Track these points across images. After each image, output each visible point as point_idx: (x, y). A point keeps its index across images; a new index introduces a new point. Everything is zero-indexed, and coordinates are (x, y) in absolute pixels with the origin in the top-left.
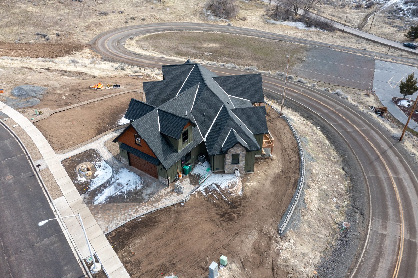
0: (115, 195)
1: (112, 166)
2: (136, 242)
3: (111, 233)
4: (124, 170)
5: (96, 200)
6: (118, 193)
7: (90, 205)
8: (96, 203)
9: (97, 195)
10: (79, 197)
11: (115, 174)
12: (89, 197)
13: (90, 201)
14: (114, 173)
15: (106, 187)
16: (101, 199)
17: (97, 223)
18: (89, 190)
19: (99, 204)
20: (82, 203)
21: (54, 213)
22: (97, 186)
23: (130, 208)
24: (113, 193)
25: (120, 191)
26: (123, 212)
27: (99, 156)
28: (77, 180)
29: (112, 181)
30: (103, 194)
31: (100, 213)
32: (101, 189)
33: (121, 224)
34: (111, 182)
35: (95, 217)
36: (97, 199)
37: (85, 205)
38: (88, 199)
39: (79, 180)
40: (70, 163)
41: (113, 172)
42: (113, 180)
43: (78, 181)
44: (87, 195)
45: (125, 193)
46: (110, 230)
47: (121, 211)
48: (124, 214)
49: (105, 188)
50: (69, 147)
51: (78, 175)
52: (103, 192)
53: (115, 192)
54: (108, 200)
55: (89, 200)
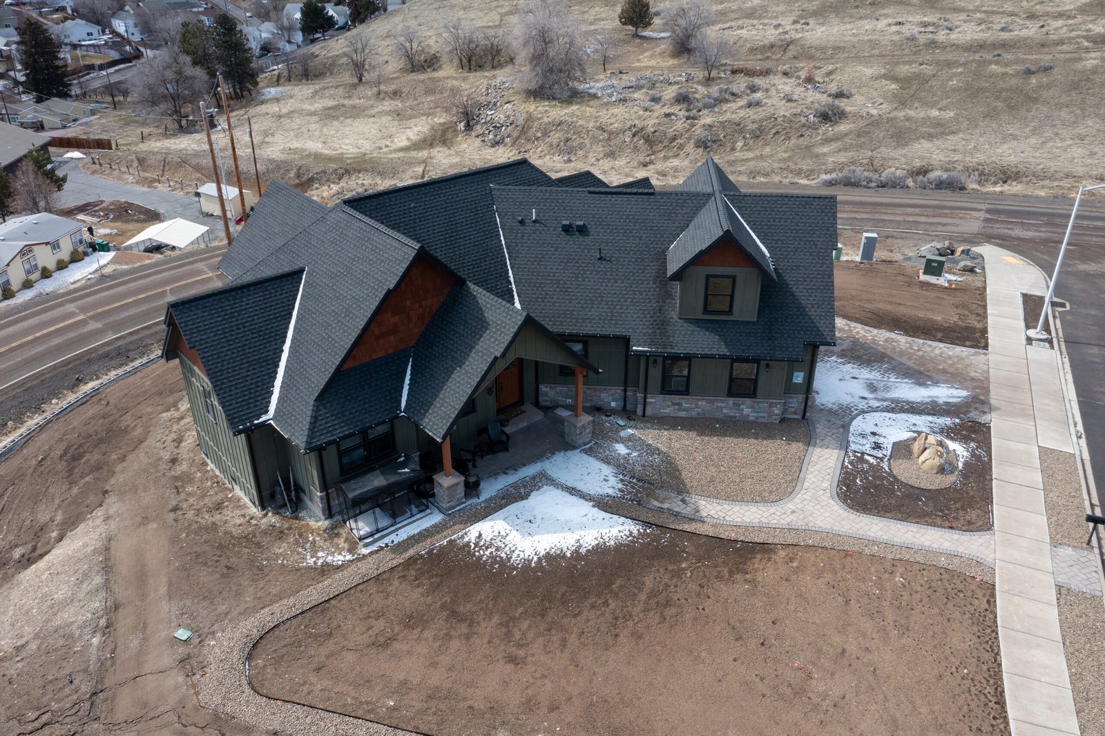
0: (906, 380)
1: (843, 426)
2: (940, 318)
3: (972, 347)
4: (824, 402)
5: (959, 397)
6: (893, 380)
7: (982, 398)
8: (964, 393)
9: (947, 403)
10: (997, 423)
11: (856, 409)
12: (972, 410)
13: (976, 403)
14: (856, 412)
15: (908, 402)
16: (944, 393)
17: (990, 370)
18: (957, 421)
19: (957, 388)
20: (998, 409)
21: (1083, 436)
22: (930, 418)
23: (898, 349)
24: (904, 385)
25: (885, 379)
26: (920, 353)
27: (847, 473)
28: (973, 455)
29: (881, 403)
30: (929, 397)
31: (969, 376)
32: (927, 408)
33: (942, 345)
34: (885, 404)
35: (988, 379)
36: (953, 397)
37: (992, 402)
38: (976, 409)
39: (968, 451)
40: (961, 513)
41: (858, 415)
42: (875, 404)
43: (973, 450)
44: (973, 415)
45: (879, 371)
46: (973, 350)
47: (922, 357)
48: (919, 350)
49: (913, 403)
50: (923, 567)
51: (960, 465)
52: (928, 400)
53: (897, 385)
54: (929, 383)
55: (977, 405)
